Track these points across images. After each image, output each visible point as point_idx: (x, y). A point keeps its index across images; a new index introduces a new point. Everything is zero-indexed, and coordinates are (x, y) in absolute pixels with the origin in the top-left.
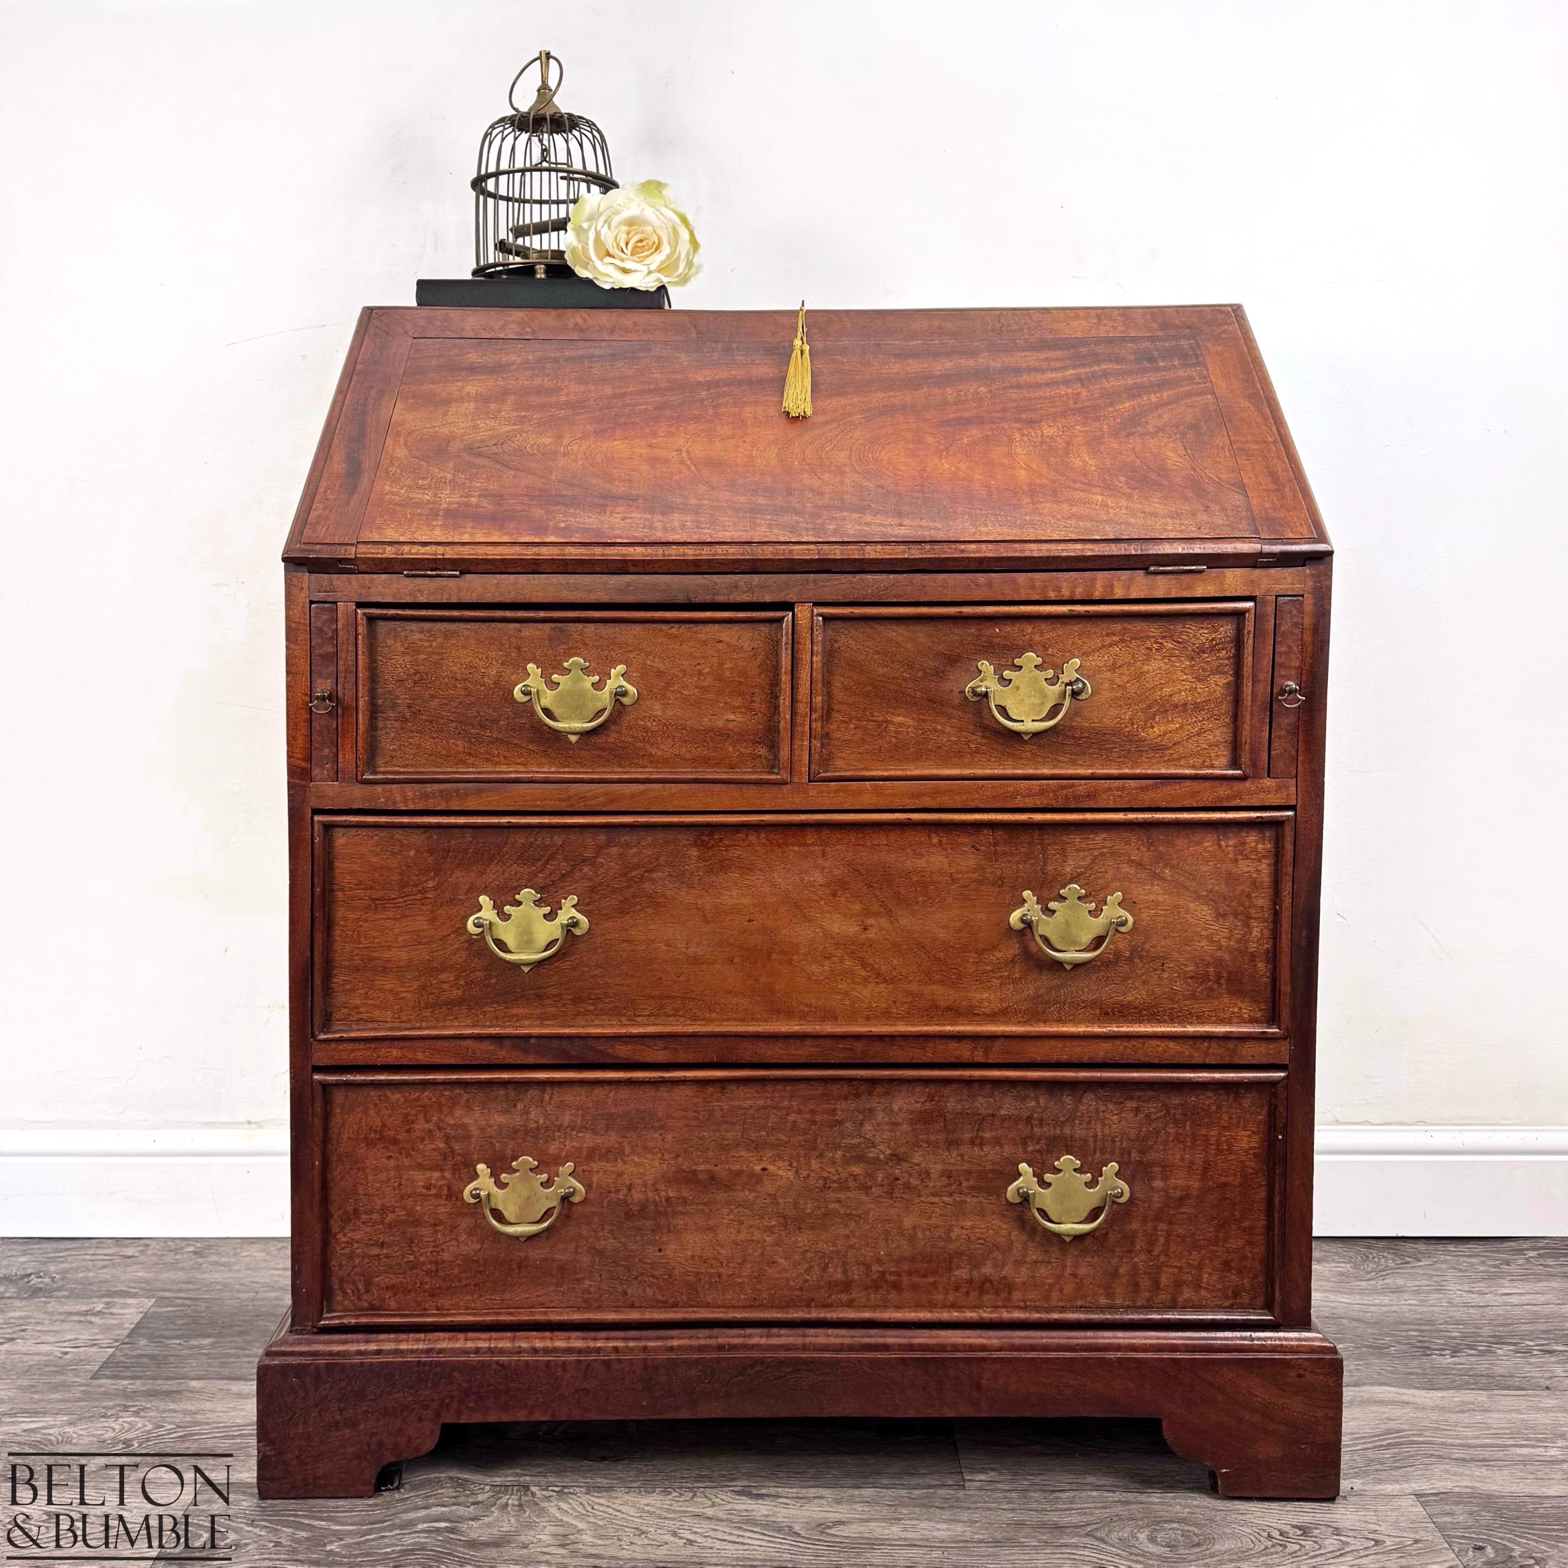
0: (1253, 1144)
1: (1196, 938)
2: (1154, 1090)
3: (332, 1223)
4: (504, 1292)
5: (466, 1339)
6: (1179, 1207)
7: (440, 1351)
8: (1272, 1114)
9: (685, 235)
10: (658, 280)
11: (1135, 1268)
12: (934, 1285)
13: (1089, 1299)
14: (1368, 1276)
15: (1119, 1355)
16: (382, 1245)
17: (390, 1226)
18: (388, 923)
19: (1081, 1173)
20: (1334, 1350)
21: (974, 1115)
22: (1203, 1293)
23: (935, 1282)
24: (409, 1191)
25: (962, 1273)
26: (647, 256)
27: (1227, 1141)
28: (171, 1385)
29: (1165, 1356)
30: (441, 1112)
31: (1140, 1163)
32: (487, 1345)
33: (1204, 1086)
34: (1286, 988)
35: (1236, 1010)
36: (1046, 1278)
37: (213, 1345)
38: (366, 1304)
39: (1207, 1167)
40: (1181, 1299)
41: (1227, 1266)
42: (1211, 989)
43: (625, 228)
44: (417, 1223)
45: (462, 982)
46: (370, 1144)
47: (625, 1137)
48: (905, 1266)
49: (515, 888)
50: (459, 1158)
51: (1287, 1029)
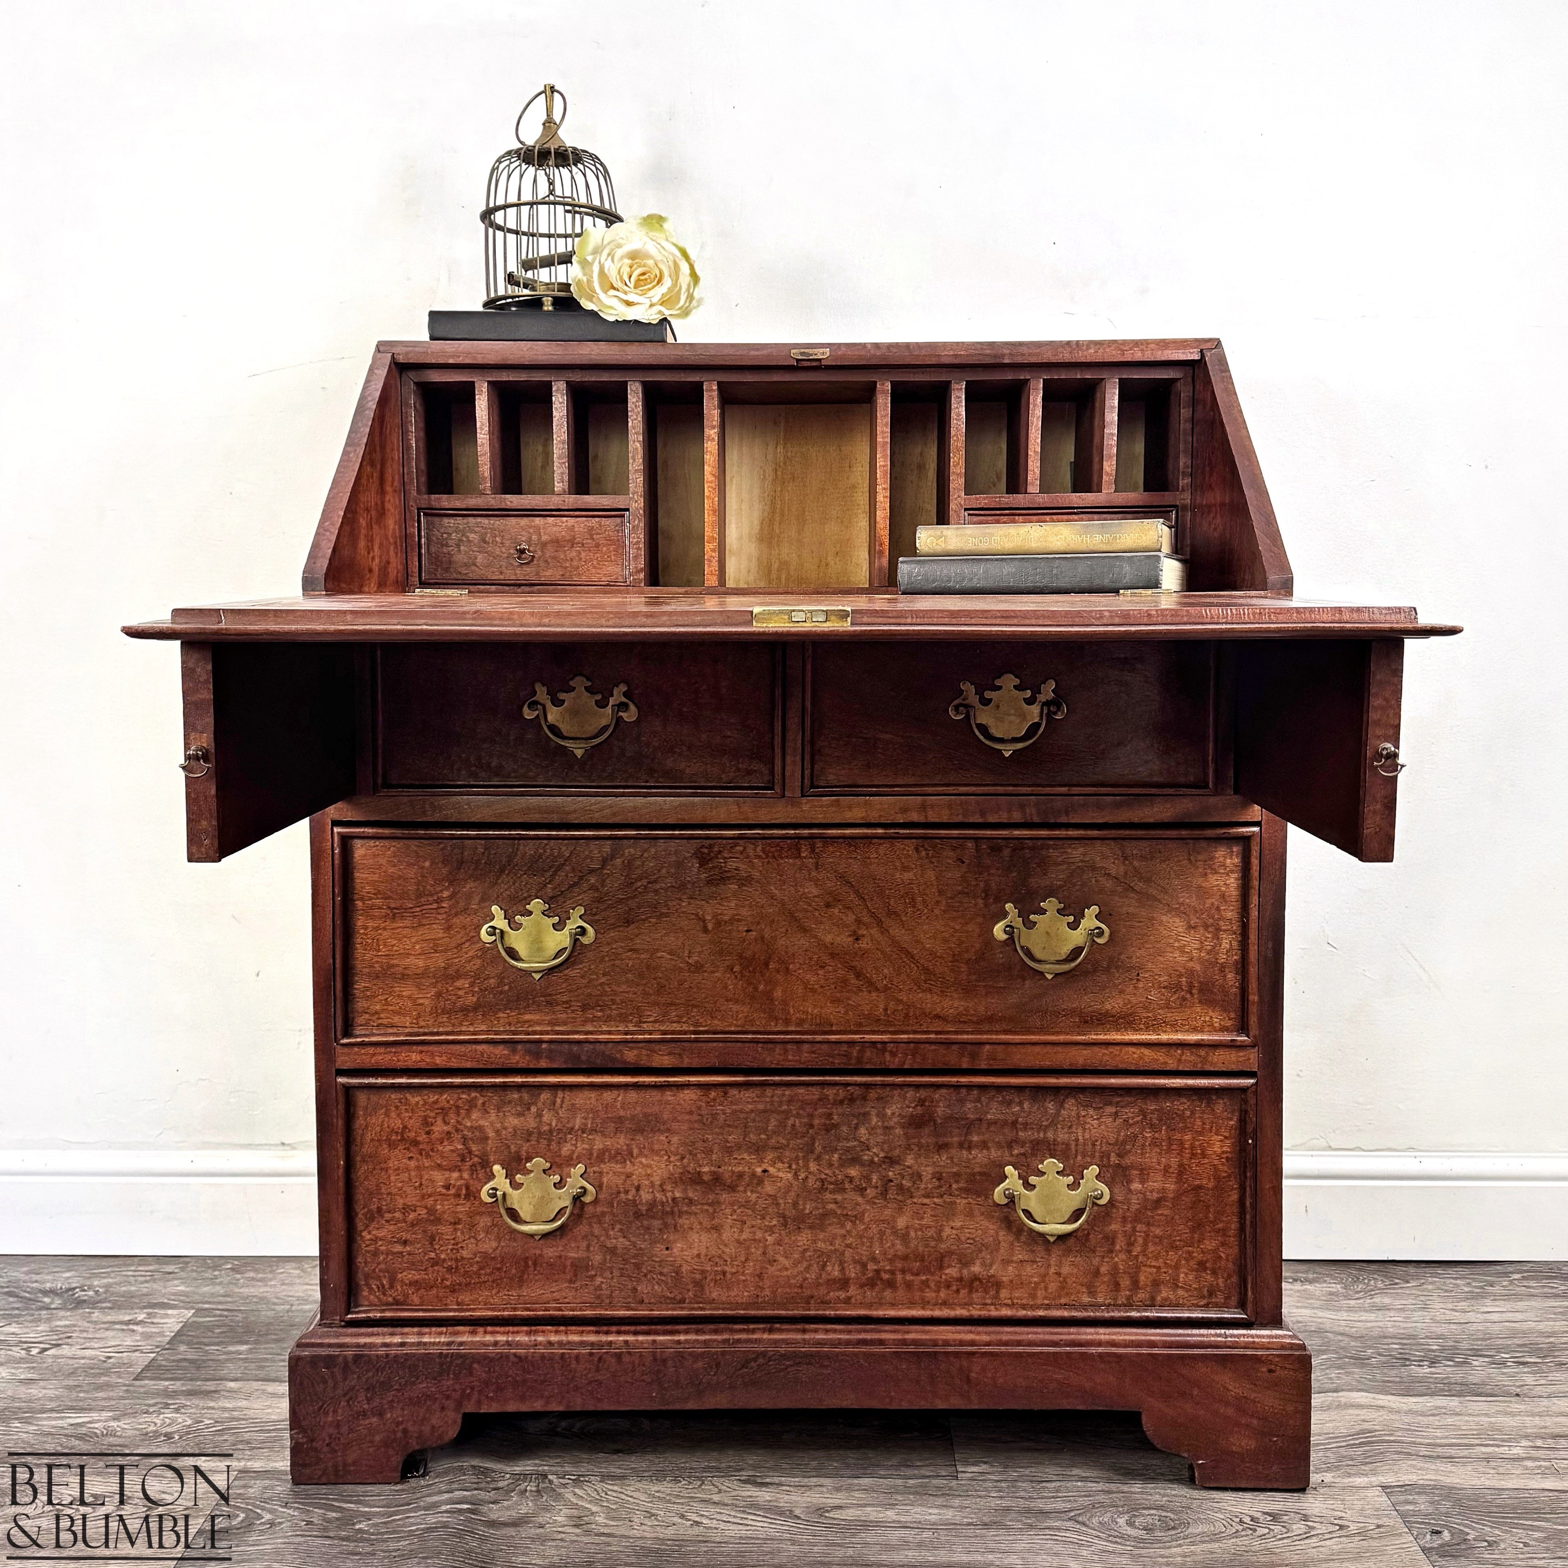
0: (1225, 1149)
1: (1169, 949)
2: (1130, 1096)
3: (357, 1220)
4: (520, 1287)
5: (485, 1332)
6: (1156, 1208)
7: (461, 1344)
8: (1243, 1121)
9: (685, 267)
10: (660, 312)
11: (1115, 1267)
12: (926, 1283)
13: (1072, 1297)
14: (1357, 1296)
15: (1100, 1350)
16: (405, 1243)
17: (413, 1225)
18: (406, 932)
19: (1064, 1176)
20: (1303, 1347)
21: (962, 1119)
22: (1180, 1292)
23: (927, 1280)
24: (430, 1191)
25: (952, 1272)
26: (650, 289)
27: (1200, 1145)
28: (211, 1386)
29: (1144, 1351)
30: (458, 1114)
31: (1119, 1166)
32: (505, 1339)
33: (1178, 1092)
34: (1254, 998)
35: (1207, 1019)
36: (1032, 1277)
37: (250, 1351)
38: (390, 1299)
39: (1182, 1170)
40: (1159, 1298)
41: (1202, 1265)
42: (1184, 999)
43: (628, 261)
44: (438, 1221)
45: (477, 989)
46: (392, 1145)
47: (633, 1139)
48: (899, 1265)
49: (525, 898)
50: (476, 1159)
51: (1255, 1037)
